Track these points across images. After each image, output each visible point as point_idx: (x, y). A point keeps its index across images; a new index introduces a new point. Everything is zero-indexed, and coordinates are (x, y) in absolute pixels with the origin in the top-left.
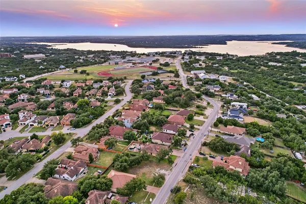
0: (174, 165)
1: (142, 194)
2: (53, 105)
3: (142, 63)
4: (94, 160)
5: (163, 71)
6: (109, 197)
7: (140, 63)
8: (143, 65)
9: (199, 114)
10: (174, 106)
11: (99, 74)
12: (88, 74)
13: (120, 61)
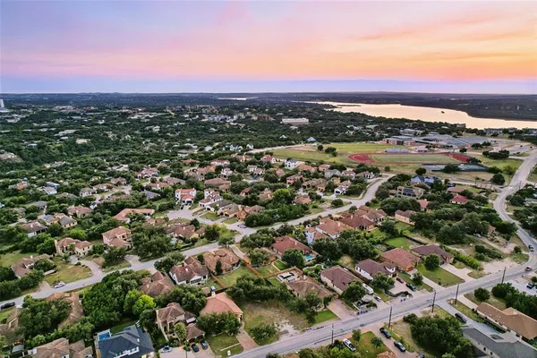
0: (315, 326)
1: (228, 340)
2: (247, 190)
3: (448, 147)
4: (224, 272)
5: (477, 167)
6: (188, 321)
7: (444, 147)
8: (447, 151)
9: (466, 263)
10: (427, 235)
11: (350, 157)
12: (335, 155)
13: (408, 139)
